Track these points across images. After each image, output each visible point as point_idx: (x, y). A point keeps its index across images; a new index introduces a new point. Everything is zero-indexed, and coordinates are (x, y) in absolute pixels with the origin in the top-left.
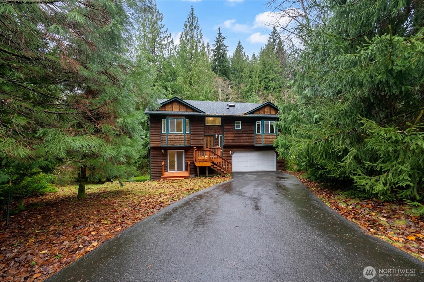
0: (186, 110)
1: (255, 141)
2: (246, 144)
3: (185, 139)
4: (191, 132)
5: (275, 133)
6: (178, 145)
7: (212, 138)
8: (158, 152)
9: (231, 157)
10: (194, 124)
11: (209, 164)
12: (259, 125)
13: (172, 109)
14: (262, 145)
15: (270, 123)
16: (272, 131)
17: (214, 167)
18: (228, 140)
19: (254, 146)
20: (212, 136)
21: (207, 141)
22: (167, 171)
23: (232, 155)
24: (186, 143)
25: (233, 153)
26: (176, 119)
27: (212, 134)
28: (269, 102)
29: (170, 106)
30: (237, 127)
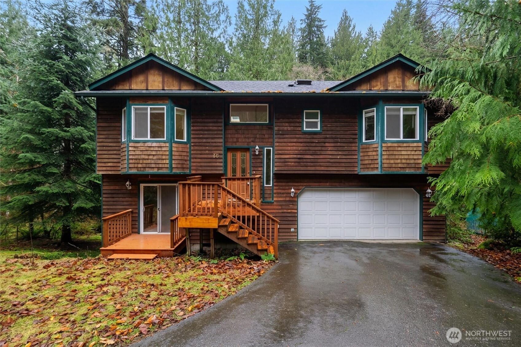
0: (180, 86)
1: (360, 162)
2: (333, 170)
3: (171, 155)
4: (192, 140)
5: (418, 138)
6: (155, 171)
7: (248, 155)
8: (117, 188)
9: (294, 202)
10: (199, 120)
11: (213, 223)
12: (370, 120)
13: (147, 86)
14: (378, 172)
15: (402, 111)
16: (410, 133)
17: (229, 233)
18: (285, 161)
19: (357, 175)
20: (247, 150)
21: (234, 162)
22: (138, 233)
23: (297, 196)
24: (174, 166)
25: (301, 193)
26: (149, 107)
27: (245, 146)
28: (400, 55)
29: (141, 78)
30: (309, 125)
